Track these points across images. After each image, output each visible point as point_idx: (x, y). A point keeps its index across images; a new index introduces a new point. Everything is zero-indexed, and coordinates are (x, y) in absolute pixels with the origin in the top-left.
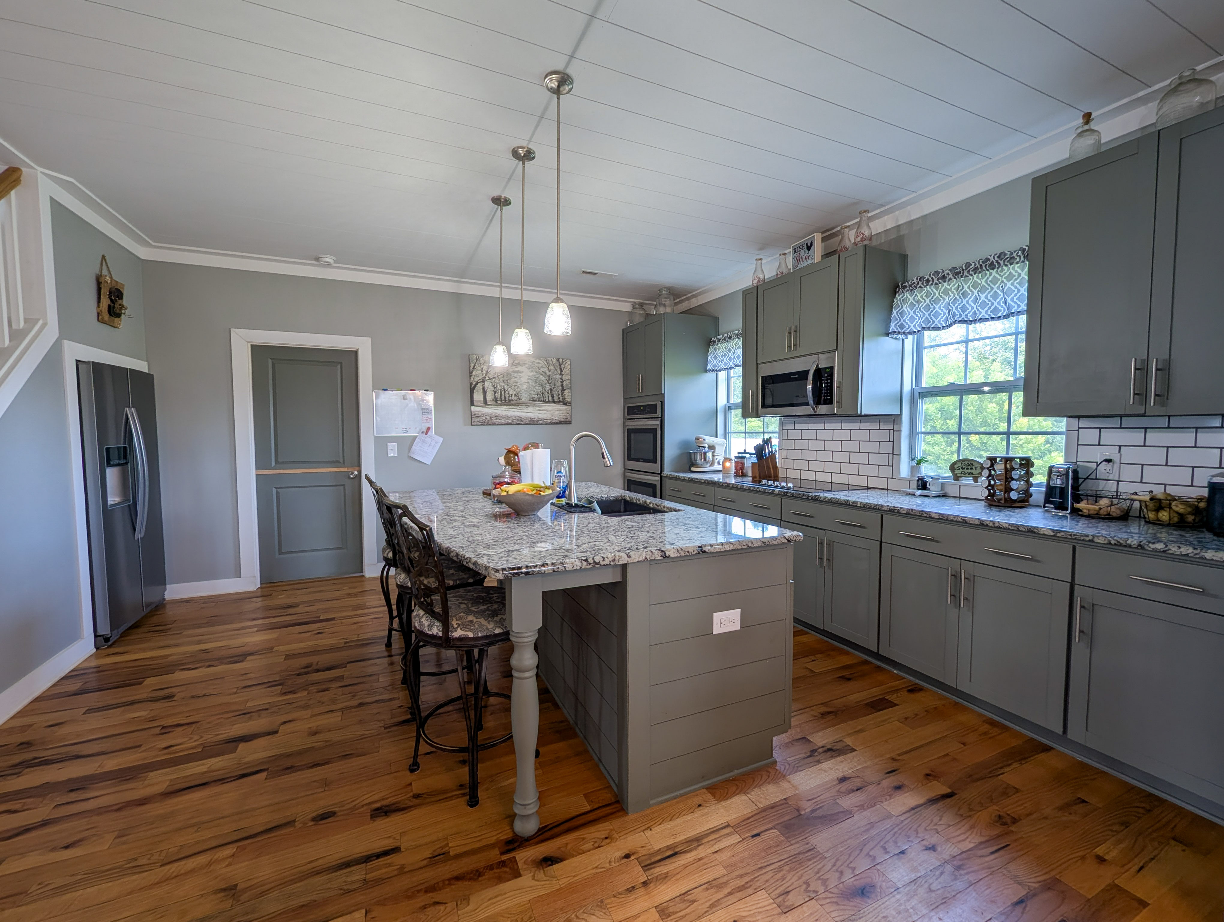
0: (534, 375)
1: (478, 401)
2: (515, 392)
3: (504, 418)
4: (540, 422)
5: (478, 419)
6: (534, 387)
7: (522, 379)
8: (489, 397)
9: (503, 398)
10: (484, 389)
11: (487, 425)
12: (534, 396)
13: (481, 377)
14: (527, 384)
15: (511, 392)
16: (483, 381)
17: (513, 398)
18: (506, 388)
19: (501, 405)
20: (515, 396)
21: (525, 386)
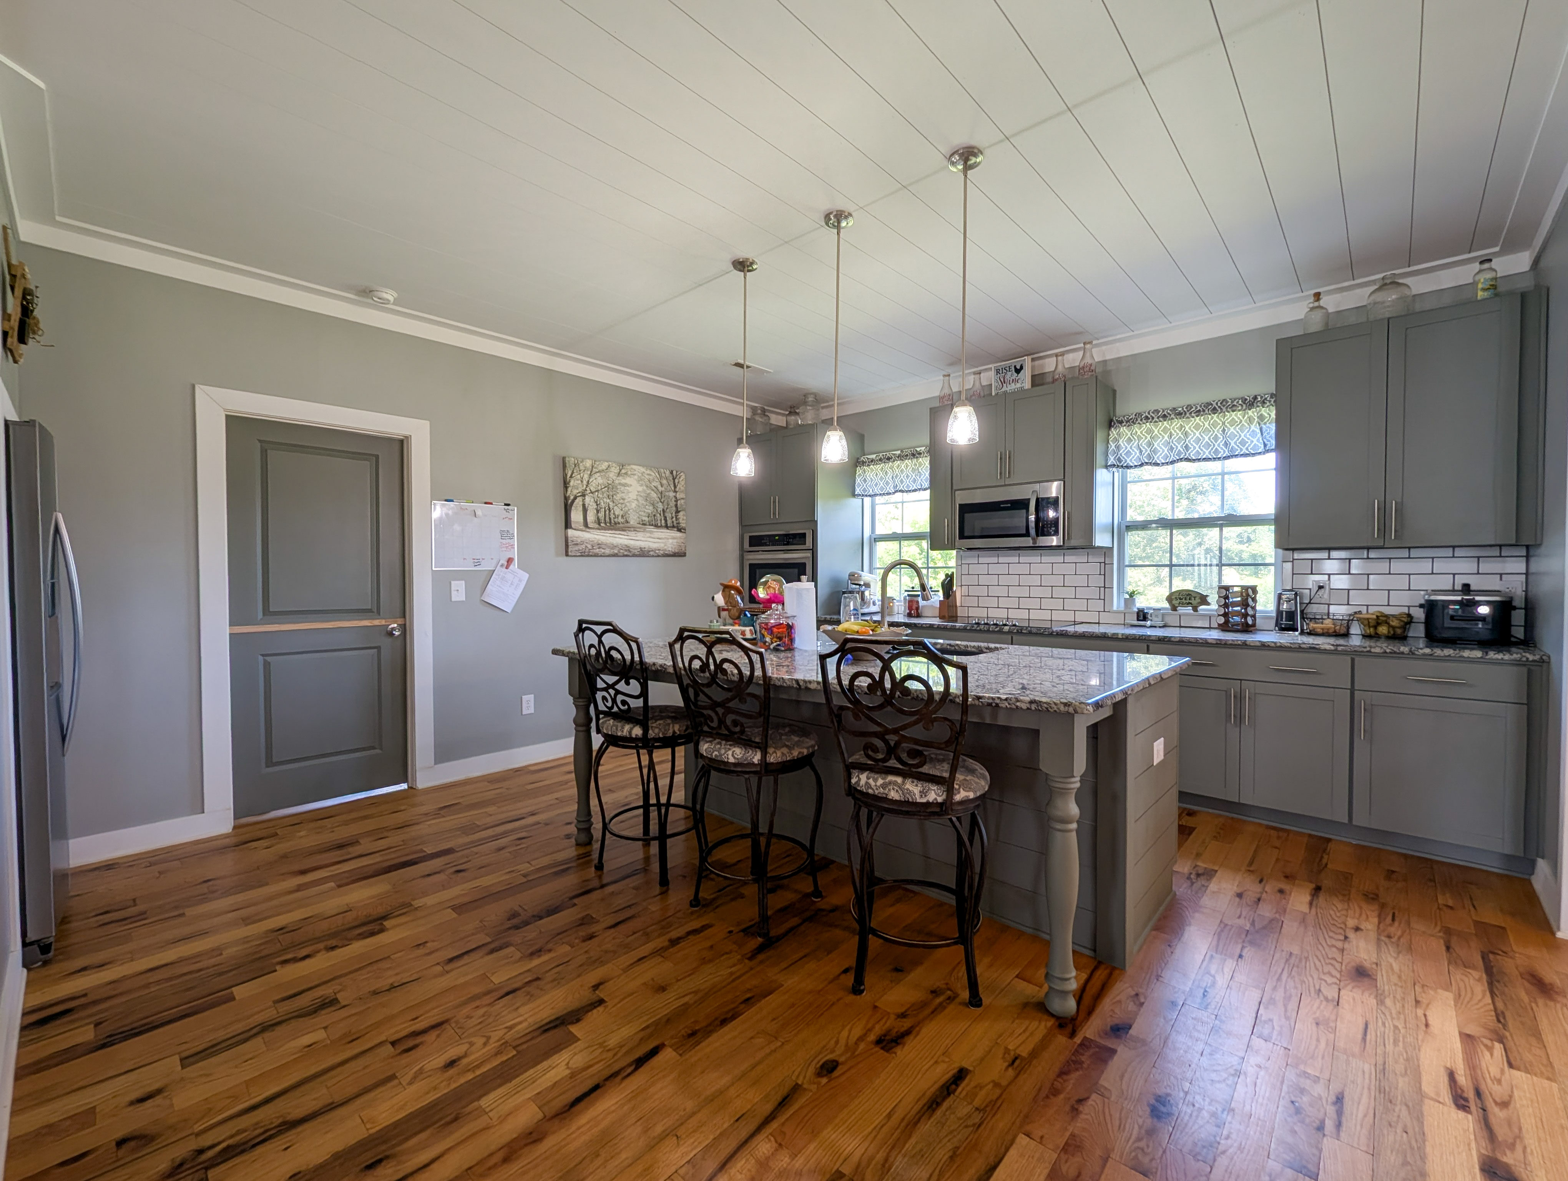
0: (644, 491)
1: (577, 522)
2: (621, 513)
3: (609, 547)
4: (651, 553)
5: (577, 548)
6: (644, 506)
7: (630, 495)
8: (591, 517)
9: (607, 520)
10: (584, 505)
11: (588, 556)
12: (644, 518)
13: (580, 490)
14: (636, 502)
15: (618, 512)
16: (584, 495)
17: (620, 520)
18: (611, 507)
19: (605, 529)
20: (622, 516)
21: (634, 505)
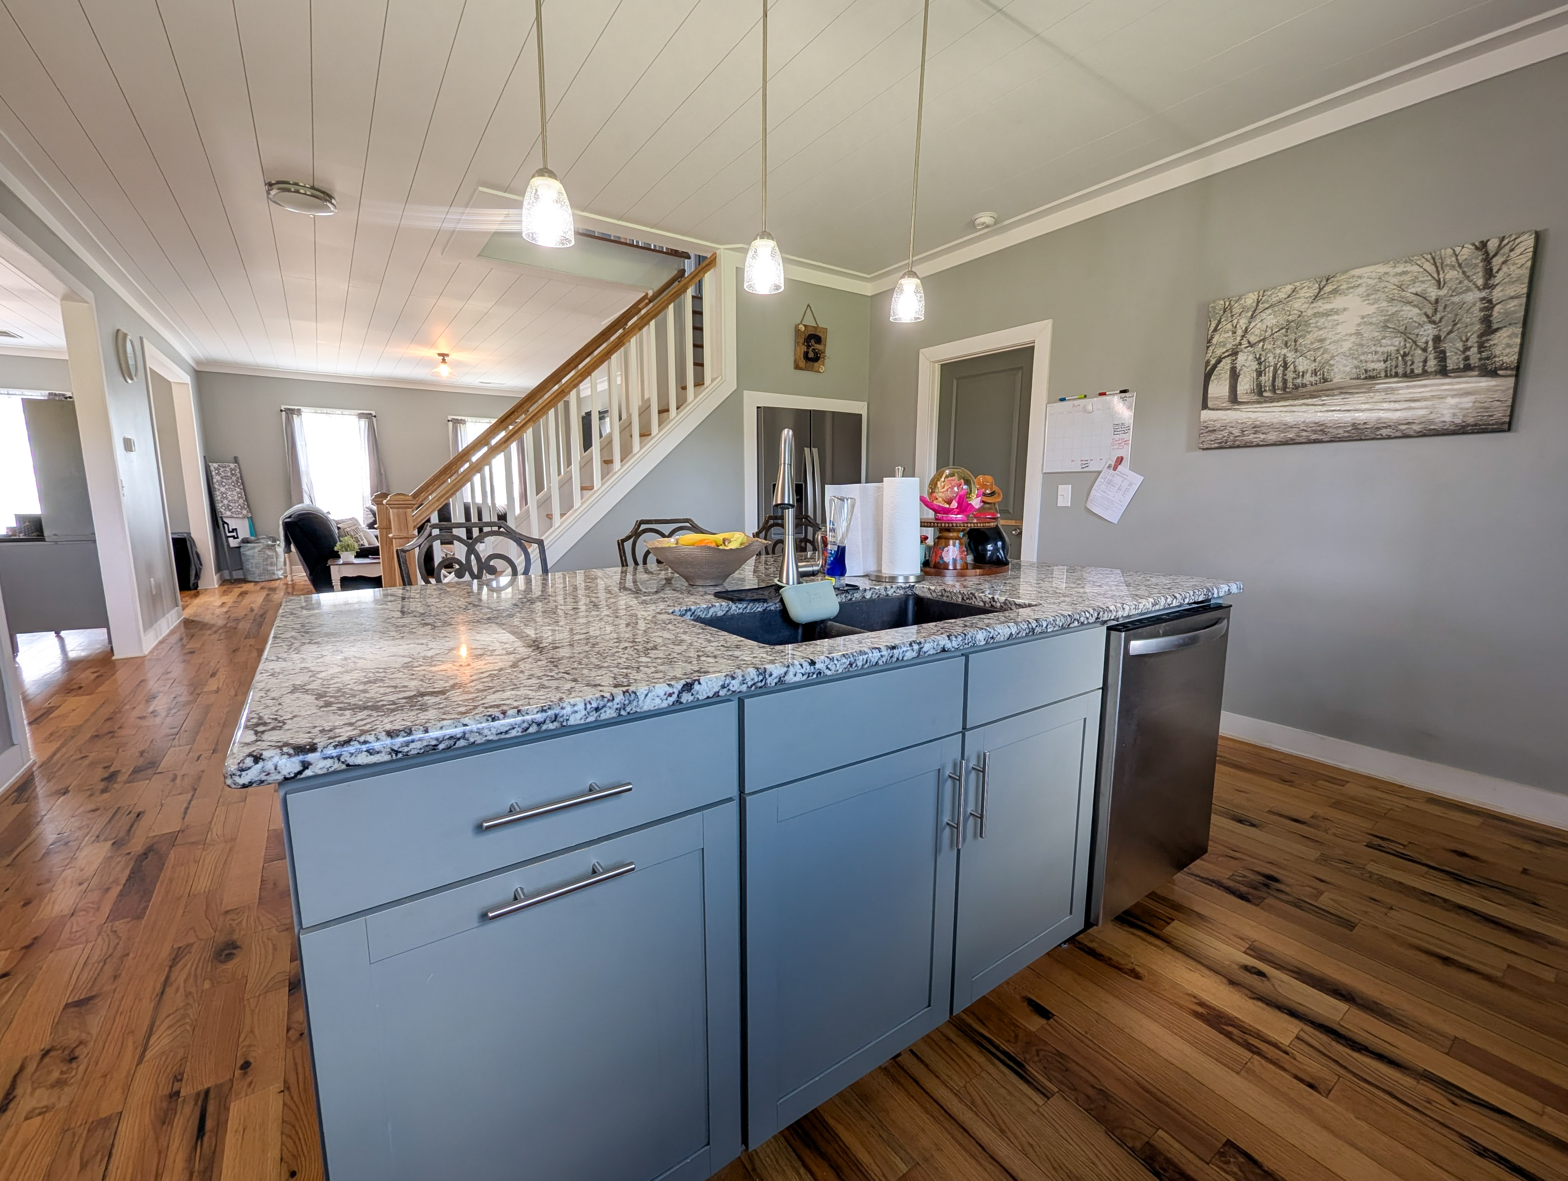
0: (1381, 311)
1: (1218, 398)
2: (1314, 365)
3: (1274, 429)
4: (1384, 432)
5: (1213, 437)
6: (1378, 342)
7: (1339, 329)
8: (1245, 385)
9: (1279, 383)
10: (1234, 369)
11: (1230, 447)
12: (1371, 366)
13: (1229, 346)
14: (1355, 338)
15: (1303, 365)
16: (1235, 353)
17: (1308, 378)
18: (1290, 360)
19: (1271, 400)
20: (1315, 372)
21: (1346, 346)
